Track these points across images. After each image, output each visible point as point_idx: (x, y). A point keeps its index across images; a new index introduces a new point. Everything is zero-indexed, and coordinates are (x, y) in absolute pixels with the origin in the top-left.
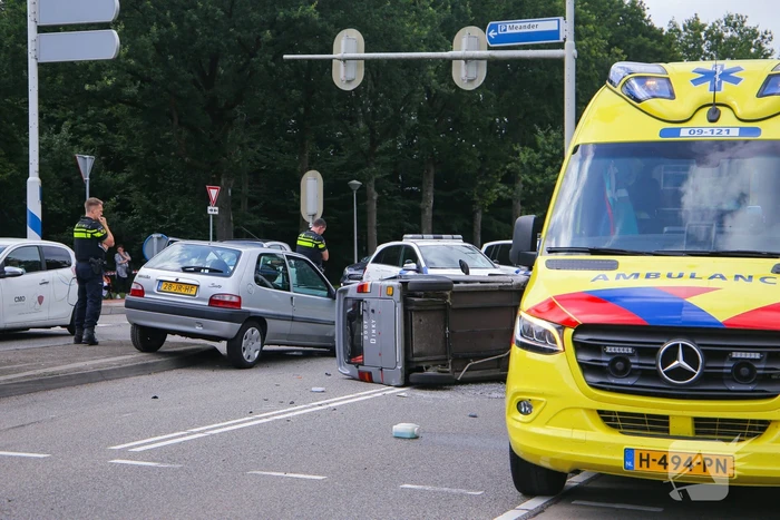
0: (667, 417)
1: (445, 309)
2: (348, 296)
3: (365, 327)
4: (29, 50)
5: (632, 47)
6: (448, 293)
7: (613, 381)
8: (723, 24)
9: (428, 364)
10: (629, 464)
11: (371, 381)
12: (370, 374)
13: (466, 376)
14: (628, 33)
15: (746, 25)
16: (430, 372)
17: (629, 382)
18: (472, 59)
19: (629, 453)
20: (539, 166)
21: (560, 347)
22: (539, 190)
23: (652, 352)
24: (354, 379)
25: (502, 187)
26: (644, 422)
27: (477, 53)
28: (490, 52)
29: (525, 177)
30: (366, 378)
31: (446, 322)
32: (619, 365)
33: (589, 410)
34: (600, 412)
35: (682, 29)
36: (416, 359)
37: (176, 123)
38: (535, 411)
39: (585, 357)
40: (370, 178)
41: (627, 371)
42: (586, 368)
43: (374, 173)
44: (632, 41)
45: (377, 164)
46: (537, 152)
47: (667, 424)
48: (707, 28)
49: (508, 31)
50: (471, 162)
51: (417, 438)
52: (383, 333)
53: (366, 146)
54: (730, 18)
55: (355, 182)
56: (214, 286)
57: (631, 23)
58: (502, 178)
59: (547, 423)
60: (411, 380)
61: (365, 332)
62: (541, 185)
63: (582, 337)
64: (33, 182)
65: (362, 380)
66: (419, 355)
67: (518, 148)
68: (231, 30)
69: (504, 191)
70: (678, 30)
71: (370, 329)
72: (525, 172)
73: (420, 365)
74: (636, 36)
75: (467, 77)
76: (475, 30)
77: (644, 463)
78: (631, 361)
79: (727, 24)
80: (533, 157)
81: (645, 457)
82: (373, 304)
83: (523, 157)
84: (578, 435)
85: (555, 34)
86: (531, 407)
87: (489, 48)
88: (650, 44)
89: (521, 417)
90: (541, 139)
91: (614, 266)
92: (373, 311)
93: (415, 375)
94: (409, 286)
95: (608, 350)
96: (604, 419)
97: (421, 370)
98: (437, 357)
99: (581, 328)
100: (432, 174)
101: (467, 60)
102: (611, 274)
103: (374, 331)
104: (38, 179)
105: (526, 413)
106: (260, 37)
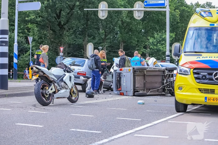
0: (214, 90)
1: (144, 75)
2: (117, 72)
3: (122, 80)
4: (16, 8)
5: (181, 10)
6: (145, 71)
7: (202, 81)
8: (206, 4)
9: (140, 90)
10: (206, 100)
11: (124, 95)
12: (123, 93)
13: (149, 94)
14: (180, 6)
15: (212, 5)
16: (141, 92)
17: (206, 81)
18: (139, 11)
19: (206, 98)
20: (155, 43)
21: (189, 74)
22: (155, 50)
23: (212, 74)
24: (119, 95)
25: (144, 49)
26: (209, 91)
27: (141, 9)
28: (145, 9)
29: (151, 47)
30: (122, 94)
31: (144, 79)
32: (204, 77)
33: (196, 88)
34: (199, 89)
35: (194, 5)
36: (136, 89)
37: (49, 29)
38: (183, 89)
39: (196, 76)
40: (104, 46)
41: (205, 79)
42: (196, 78)
43: (106, 45)
44: (181, 8)
45: (107, 42)
46: (155, 39)
47: (214, 91)
48: (201, 5)
49: (150, 3)
50: (134, 42)
51: (144, 104)
52: (127, 82)
53: (103, 37)
54: (208, 3)
55: (100, 47)
56: (79, 69)
57: (181, 3)
58: (143, 47)
59: (186, 92)
60: (135, 94)
61: (122, 82)
62: (156, 49)
63: (195, 71)
64: (16, 45)
65: (121, 95)
66: (137, 87)
67: (149, 38)
68: (67, 2)
69: (145, 51)
70: (193, 6)
71: (123, 81)
72: (151, 45)
73: (138, 90)
74: (182, 6)
75: (138, 16)
76: (140, 3)
77: (209, 100)
78: (207, 76)
79: (207, 5)
80: (154, 41)
81: (209, 99)
82: (124, 74)
83: (151, 41)
84: (194, 94)
85: (164, 4)
86: (182, 89)
87: (144, 8)
88: (186, 9)
89: (179, 91)
90: (156, 36)
91: (201, 55)
92: (124, 76)
93: (136, 93)
94: (135, 69)
95: (201, 74)
96: (200, 91)
97: (138, 91)
98: (142, 88)
99: (195, 69)
100: (123, 45)
101: (138, 11)
102: (201, 57)
103: (124, 81)
104: (17, 44)
105: (181, 90)
106: (75, 4)
